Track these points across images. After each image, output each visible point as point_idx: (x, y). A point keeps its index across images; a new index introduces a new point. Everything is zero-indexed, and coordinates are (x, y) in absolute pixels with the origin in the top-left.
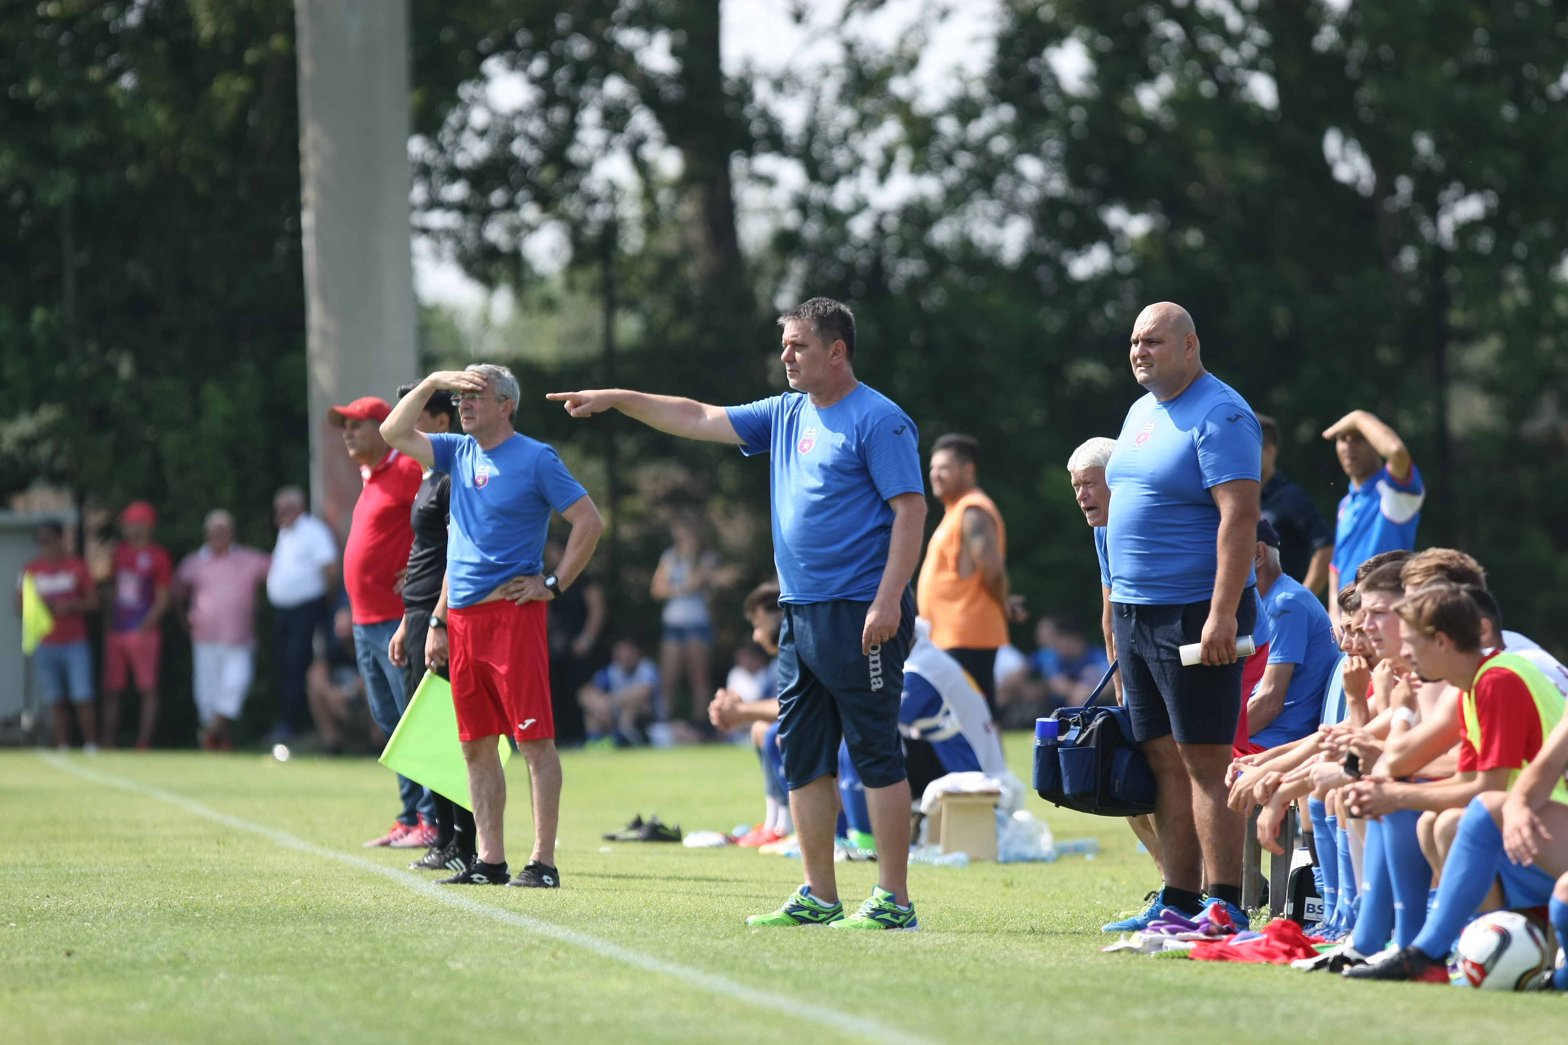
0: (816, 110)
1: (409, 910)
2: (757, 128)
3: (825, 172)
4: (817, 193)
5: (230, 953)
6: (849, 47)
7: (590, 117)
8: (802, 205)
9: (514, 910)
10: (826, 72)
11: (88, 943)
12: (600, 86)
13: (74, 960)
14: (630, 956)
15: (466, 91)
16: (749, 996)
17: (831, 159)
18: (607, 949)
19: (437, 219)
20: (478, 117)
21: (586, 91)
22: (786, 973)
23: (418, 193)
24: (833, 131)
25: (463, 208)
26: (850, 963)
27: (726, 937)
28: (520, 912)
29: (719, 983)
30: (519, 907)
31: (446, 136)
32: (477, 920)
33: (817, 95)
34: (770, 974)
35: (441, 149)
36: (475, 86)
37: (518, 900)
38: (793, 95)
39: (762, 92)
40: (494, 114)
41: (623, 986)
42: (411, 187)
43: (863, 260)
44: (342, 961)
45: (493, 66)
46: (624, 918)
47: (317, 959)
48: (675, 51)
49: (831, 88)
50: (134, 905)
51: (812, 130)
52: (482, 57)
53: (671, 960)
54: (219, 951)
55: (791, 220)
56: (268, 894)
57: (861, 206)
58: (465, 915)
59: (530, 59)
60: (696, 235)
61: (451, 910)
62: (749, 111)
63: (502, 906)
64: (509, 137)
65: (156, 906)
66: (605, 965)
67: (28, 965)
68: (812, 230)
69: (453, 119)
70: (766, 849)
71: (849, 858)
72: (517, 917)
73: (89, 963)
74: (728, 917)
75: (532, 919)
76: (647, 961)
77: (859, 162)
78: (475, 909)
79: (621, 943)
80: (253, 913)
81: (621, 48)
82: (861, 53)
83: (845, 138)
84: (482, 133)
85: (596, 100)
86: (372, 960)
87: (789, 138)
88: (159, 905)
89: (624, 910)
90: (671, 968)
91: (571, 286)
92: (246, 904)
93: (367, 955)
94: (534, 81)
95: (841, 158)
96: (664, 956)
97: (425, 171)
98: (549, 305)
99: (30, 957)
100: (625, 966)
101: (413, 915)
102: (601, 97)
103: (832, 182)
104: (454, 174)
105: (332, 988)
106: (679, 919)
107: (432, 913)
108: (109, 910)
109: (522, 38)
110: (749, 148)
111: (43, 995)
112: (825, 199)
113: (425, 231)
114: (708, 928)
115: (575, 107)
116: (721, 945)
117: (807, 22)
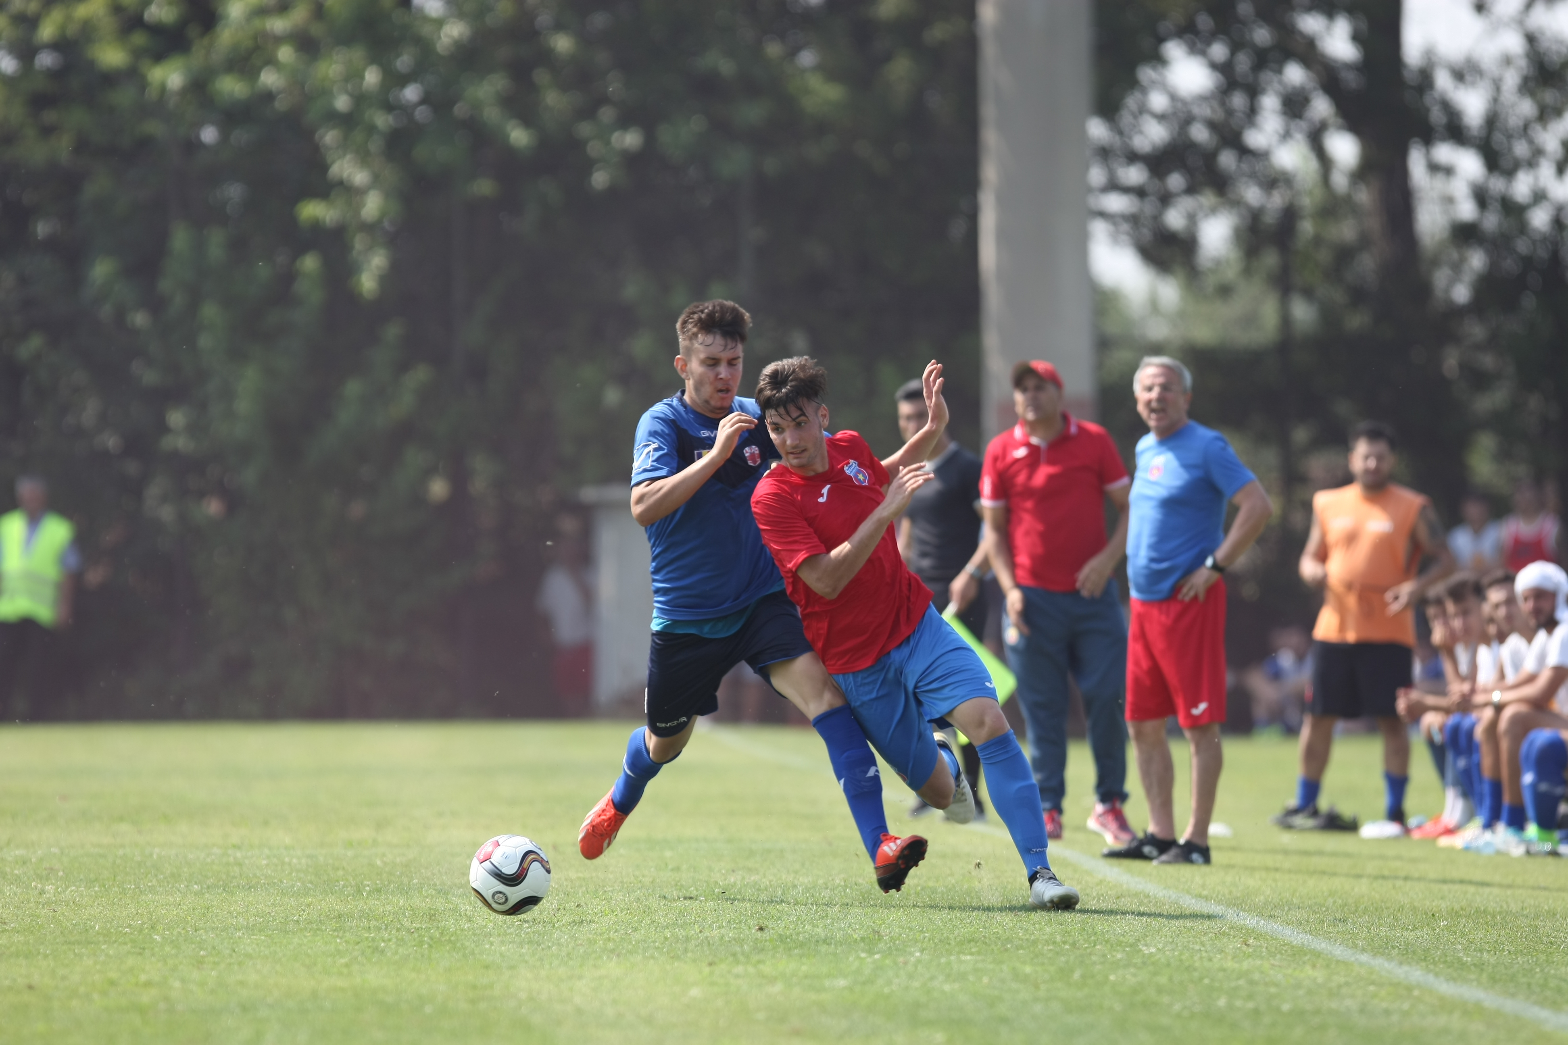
0: (1495, 100)
1: (1095, 894)
2: (1437, 116)
3: (1505, 163)
4: (1497, 184)
5: (922, 931)
6: (1531, 39)
7: (1270, 103)
8: (1481, 196)
9: (1200, 896)
10: (1507, 61)
11: (779, 918)
12: (1279, 71)
13: (766, 935)
14: (1321, 945)
15: (1146, 73)
16: (1445, 988)
17: (1510, 149)
18: (1298, 938)
19: (1116, 203)
20: (1158, 101)
21: (1267, 76)
22: (1480, 966)
23: (1097, 175)
24: (1514, 121)
25: (1140, 192)
26: (1543, 957)
27: (1415, 928)
28: (1207, 898)
29: (1415, 974)
30: (1205, 893)
31: (1126, 118)
32: (1165, 905)
33: (1497, 85)
34: (1463, 965)
35: (1120, 133)
36: (1154, 68)
37: (1203, 886)
38: (1473, 84)
39: (1443, 81)
40: (1174, 97)
41: (1319, 975)
42: (1087, 169)
43: (1543, 253)
44: (1035, 942)
45: (1174, 50)
46: (1310, 907)
47: (1009, 940)
48: (1356, 38)
49: (1511, 80)
50: (821, 882)
51: (1492, 120)
52: (1161, 40)
53: (1363, 950)
54: (910, 929)
55: (1467, 210)
56: (952, 875)
57: (1539, 196)
58: (1151, 900)
59: (1209, 43)
60: (1374, 224)
61: (1136, 895)
62: (1428, 100)
63: (1188, 892)
64: (1188, 120)
65: (842, 883)
66: (1298, 954)
67: (722, 938)
68: (1491, 222)
69: (1131, 101)
70: (1444, 842)
71: (1528, 853)
72: (1204, 904)
73: (782, 938)
74: (1414, 909)
75: (1219, 905)
76: (1338, 951)
77: (1538, 152)
78: (1161, 894)
79: (1310, 932)
80: (939, 893)
81: (1301, 33)
82: (1545, 44)
83: (1525, 129)
84: (1161, 118)
85: (1276, 86)
86: (1065, 943)
87: (1468, 128)
88: (845, 882)
89: (1310, 898)
90: (1364, 958)
91: (1247, 271)
92: (931, 884)
93: (1058, 938)
94: (1214, 66)
95: (1521, 149)
96: (1355, 946)
97: (1104, 153)
98: (1225, 291)
99: (723, 931)
100: (1317, 954)
101: (1099, 899)
102: (1280, 82)
103: (1510, 173)
104: (1133, 157)
105: (1028, 969)
106: (1366, 910)
107: (1118, 897)
108: (795, 886)
109: (1204, 21)
110: (1428, 138)
111: (739, 969)
112: (1503, 190)
113: (1102, 214)
114: (1396, 919)
115: (1253, 92)
116: (1411, 936)
117: (1489, 11)
